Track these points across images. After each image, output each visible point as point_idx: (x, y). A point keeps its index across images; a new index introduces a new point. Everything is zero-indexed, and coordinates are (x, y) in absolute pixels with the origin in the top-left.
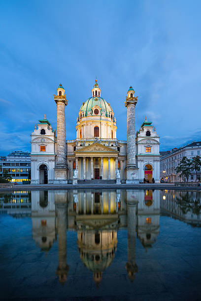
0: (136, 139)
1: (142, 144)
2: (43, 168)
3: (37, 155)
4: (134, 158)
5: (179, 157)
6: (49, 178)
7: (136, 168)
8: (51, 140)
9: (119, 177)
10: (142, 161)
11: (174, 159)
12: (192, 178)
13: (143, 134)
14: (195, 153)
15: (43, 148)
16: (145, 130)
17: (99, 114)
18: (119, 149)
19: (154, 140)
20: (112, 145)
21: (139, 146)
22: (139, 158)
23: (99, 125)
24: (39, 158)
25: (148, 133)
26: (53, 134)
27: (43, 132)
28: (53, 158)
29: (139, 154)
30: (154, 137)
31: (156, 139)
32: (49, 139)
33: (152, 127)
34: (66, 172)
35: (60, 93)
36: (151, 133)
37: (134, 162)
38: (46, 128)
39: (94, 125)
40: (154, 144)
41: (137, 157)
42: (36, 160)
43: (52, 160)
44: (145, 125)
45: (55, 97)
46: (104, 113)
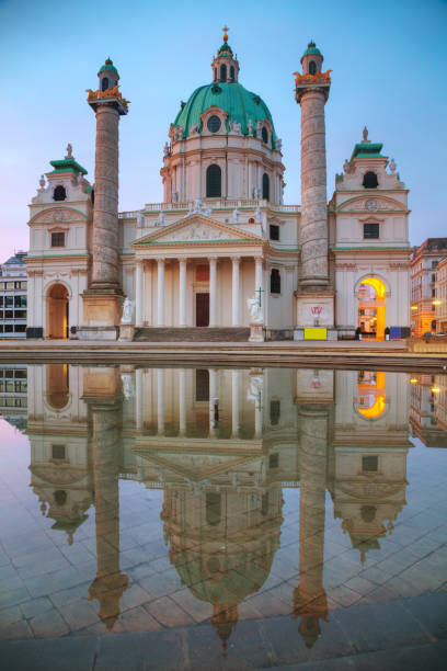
0: (335, 199)
1: (352, 213)
2: (58, 295)
3: (44, 259)
4: (324, 260)
7: (326, 288)
8: (79, 213)
9: (259, 320)
10: (351, 267)
13: (355, 182)
15: (58, 239)
16: (361, 170)
17: (223, 130)
18: (274, 233)
19: (391, 201)
20: (252, 221)
21: (339, 221)
22: (341, 259)
23: (221, 163)
24: (49, 268)
25: (371, 181)
26: (87, 197)
27: (60, 194)
28: (83, 265)
29: (339, 245)
30: (390, 191)
31: (395, 197)
32: (74, 211)
33: (385, 161)
34: (111, 305)
35: (105, 84)
36: (380, 180)
37: (324, 273)
38: (67, 184)
39: (207, 164)
40: (391, 213)
41: (331, 255)
42: (41, 273)
43: (79, 271)
44: (359, 156)
45: (90, 98)
46: (237, 127)
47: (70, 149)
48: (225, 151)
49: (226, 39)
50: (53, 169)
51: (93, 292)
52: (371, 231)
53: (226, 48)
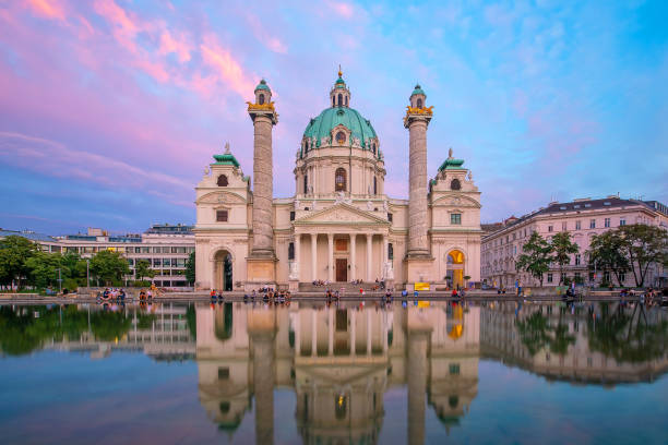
0: (430, 196)
1: (443, 206)
2: (224, 259)
3: (211, 231)
4: (425, 237)
5: (522, 236)
6: (235, 279)
7: (428, 257)
8: (241, 197)
9: (391, 276)
10: (441, 242)
11: (511, 238)
12: (550, 280)
13: (444, 185)
14: (558, 228)
15: (222, 216)
16: (450, 178)
17: (347, 143)
18: (390, 217)
19: (469, 199)
20: (376, 209)
21: (435, 211)
22: (435, 237)
23: (346, 167)
24: (213, 237)
25: (456, 185)
26: (245, 185)
27: (223, 181)
28: (245, 236)
29: (434, 228)
30: (469, 193)
31: (471, 196)
32: (236, 195)
33: (465, 171)
34: (272, 266)
35: (261, 99)
36: (463, 184)
37: (425, 246)
38: (229, 173)
39: (336, 167)
40: (469, 207)
41: (430, 234)
42: (207, 241)
43: (241, 240)
44: (448, 167)
45: (250, 108)
46: (358, 141)
47: (227, 146)
48: (350, 158)
49: (340, 75)
50: (215, 162)
51: (255, 256)
52: (456, 218)
53: (340, 82)
